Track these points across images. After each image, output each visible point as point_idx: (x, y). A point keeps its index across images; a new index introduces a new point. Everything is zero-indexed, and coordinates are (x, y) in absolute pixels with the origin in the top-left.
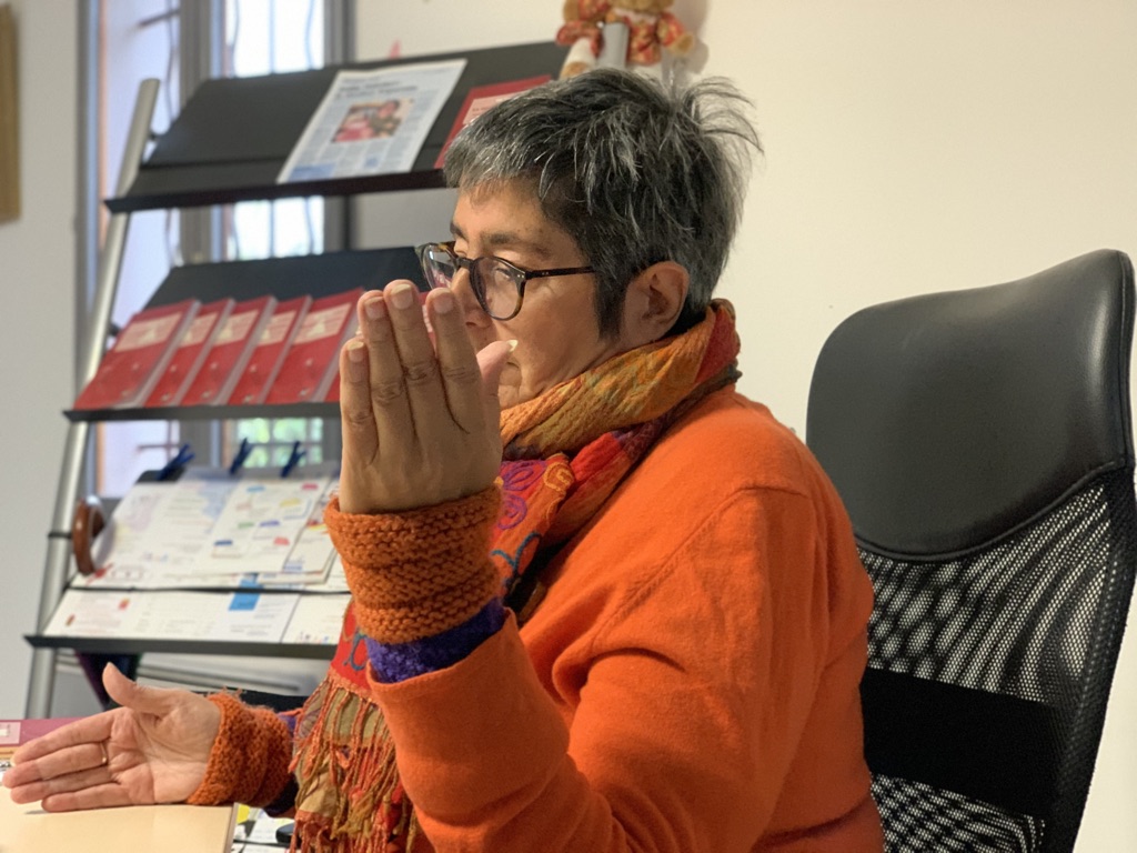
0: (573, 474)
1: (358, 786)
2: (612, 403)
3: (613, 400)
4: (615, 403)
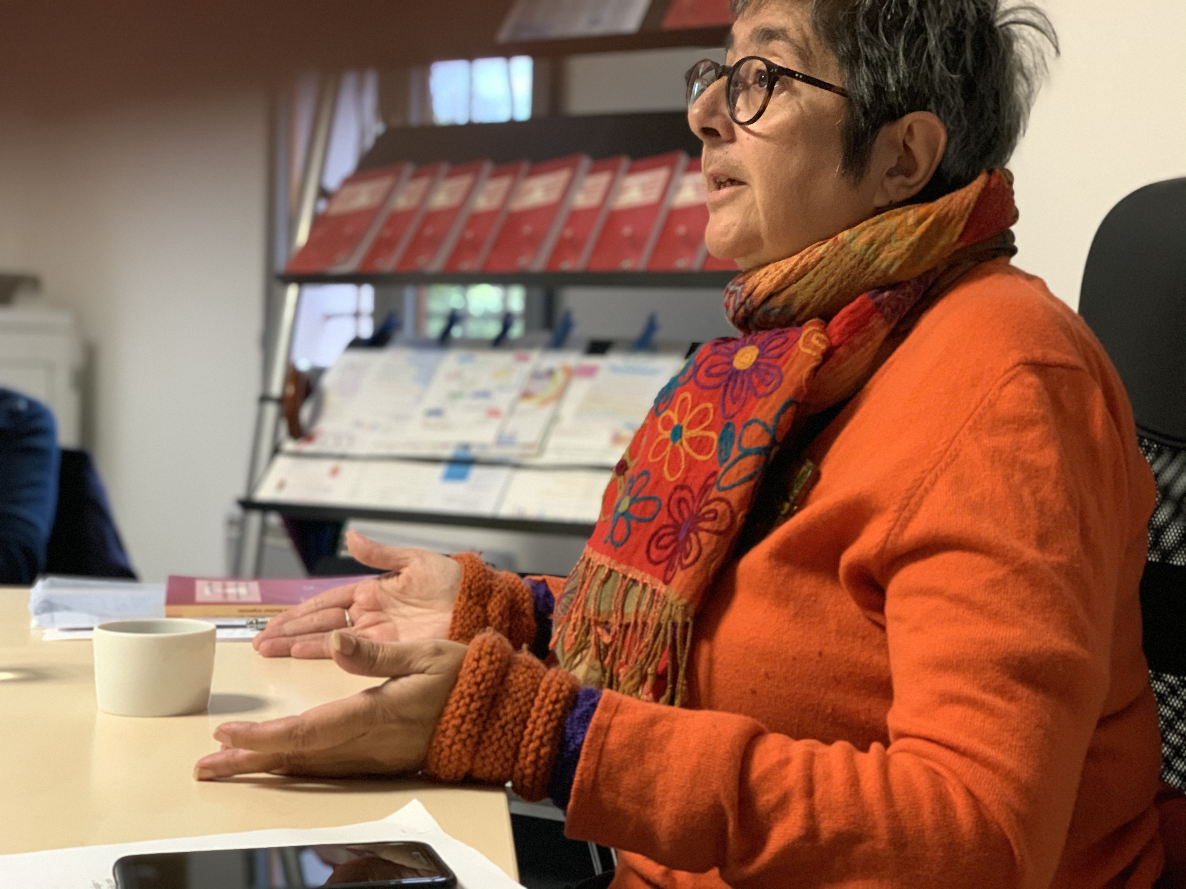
0: (829, 338)
1: (623, 660)
2: (868, 259)
3: (870, 255)
4: (871, 258)
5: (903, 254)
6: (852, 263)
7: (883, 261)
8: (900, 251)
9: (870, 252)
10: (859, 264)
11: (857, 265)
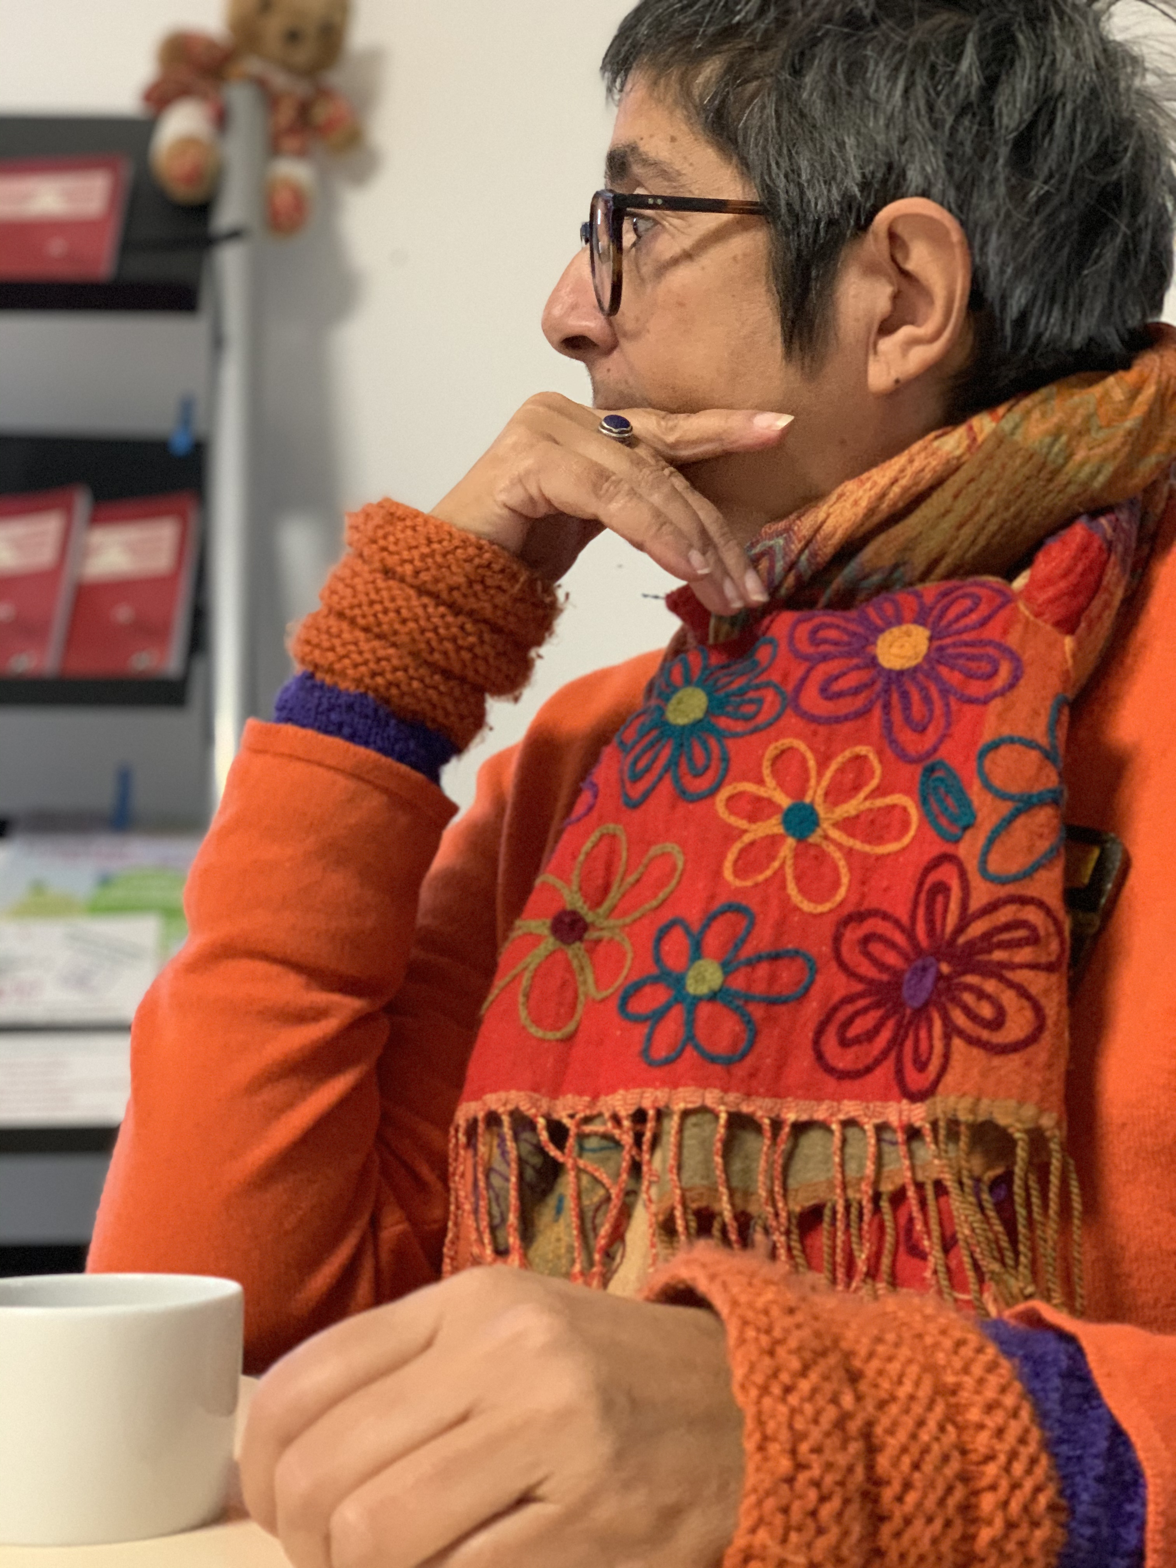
2: (1054, 462)
3: (1057, 455)
4: (1060, 461)
5: (1117, 451)
6: (1026, 470)
7: (1082, 464)
8: (1111, 447)
9: (1056, 449)
10: (1040, 471)
11: (1035, 473)
